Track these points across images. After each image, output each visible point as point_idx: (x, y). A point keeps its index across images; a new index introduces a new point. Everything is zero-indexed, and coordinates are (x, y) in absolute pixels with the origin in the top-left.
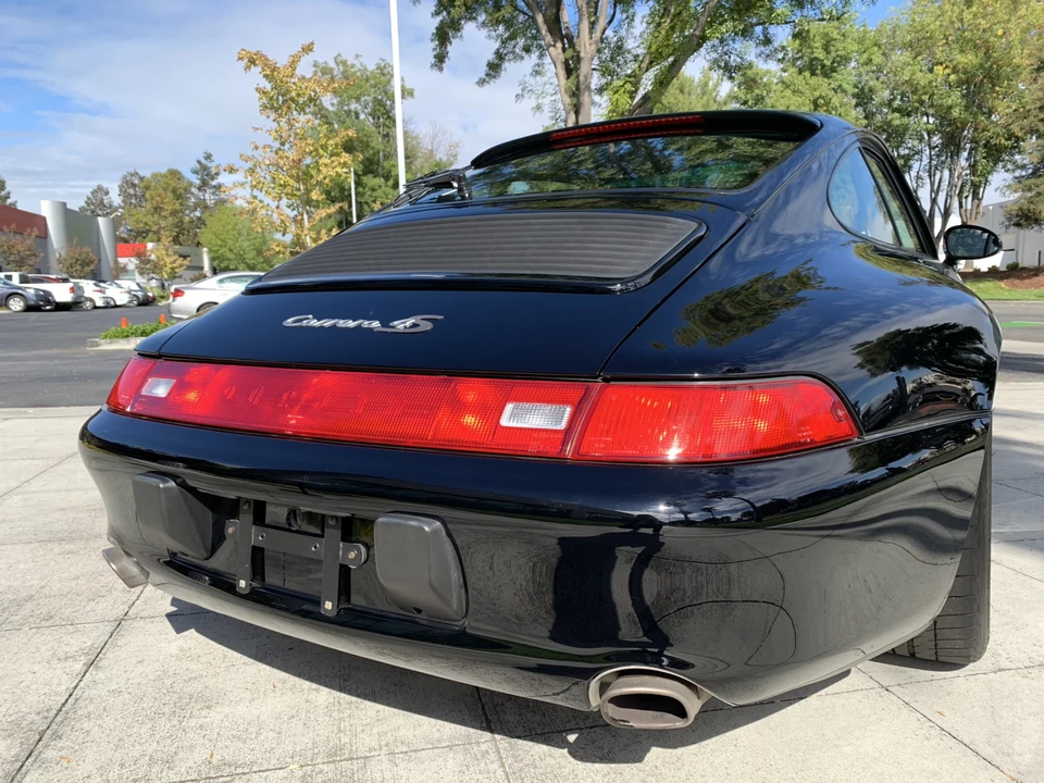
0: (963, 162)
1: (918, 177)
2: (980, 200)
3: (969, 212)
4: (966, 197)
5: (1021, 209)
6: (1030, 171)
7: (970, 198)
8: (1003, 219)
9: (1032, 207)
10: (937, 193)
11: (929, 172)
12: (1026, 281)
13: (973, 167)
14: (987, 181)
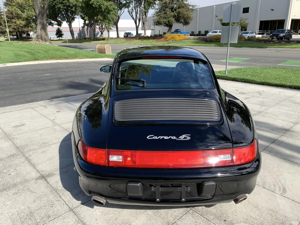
0: (142, 6)
1: (132, 9)
2: (147, 16)
3: (144, 20)
4: (144, 15)
5: (157, 21)
6: (159, 10)
7: (144, 16)
8: (153, 23)
9: (160, 20)
10: (137, 14)
11: (135, 8)
12: (159, 40)
13: (145, 8)
14: (148, 11)
